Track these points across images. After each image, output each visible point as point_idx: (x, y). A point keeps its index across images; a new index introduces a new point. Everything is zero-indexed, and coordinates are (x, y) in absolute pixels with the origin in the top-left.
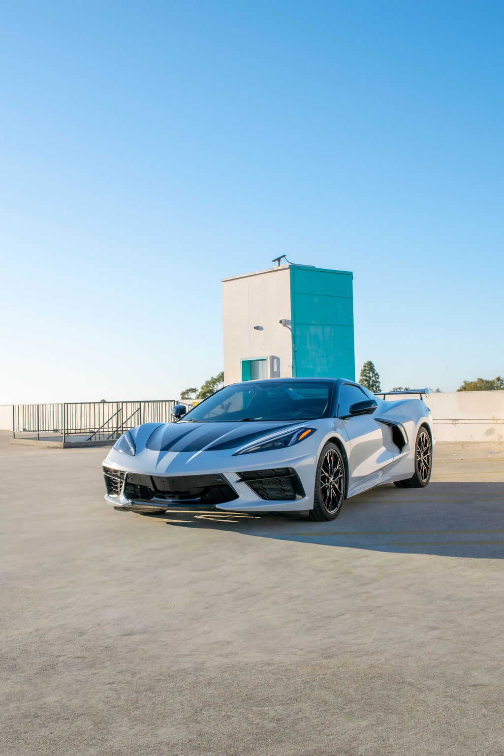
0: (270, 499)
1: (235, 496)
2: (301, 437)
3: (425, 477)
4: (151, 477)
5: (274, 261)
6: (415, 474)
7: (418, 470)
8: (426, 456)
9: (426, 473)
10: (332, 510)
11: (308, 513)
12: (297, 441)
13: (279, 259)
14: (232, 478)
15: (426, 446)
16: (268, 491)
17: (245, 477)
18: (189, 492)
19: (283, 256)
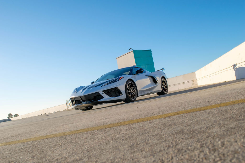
0: (113, 97)
1: (103, 97)
2: (120, 79)
3: (166, 91)
4: (80, 97)
5: (129, 50)
6: (162, 91)
7: (163, 89)
8: (165, 86)
9: (166, 90)
10: (133, 99)
11: (125, 100)
12: (118, 80)
13: (130, 49)
14: (101, 93)
15: (165, 83)
16: (112, 95)
17: (105, 92)
18: (90, 99)
19: (131, 48)
